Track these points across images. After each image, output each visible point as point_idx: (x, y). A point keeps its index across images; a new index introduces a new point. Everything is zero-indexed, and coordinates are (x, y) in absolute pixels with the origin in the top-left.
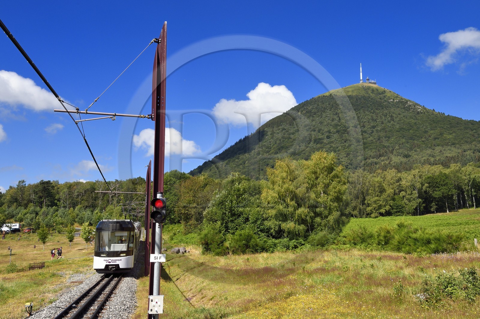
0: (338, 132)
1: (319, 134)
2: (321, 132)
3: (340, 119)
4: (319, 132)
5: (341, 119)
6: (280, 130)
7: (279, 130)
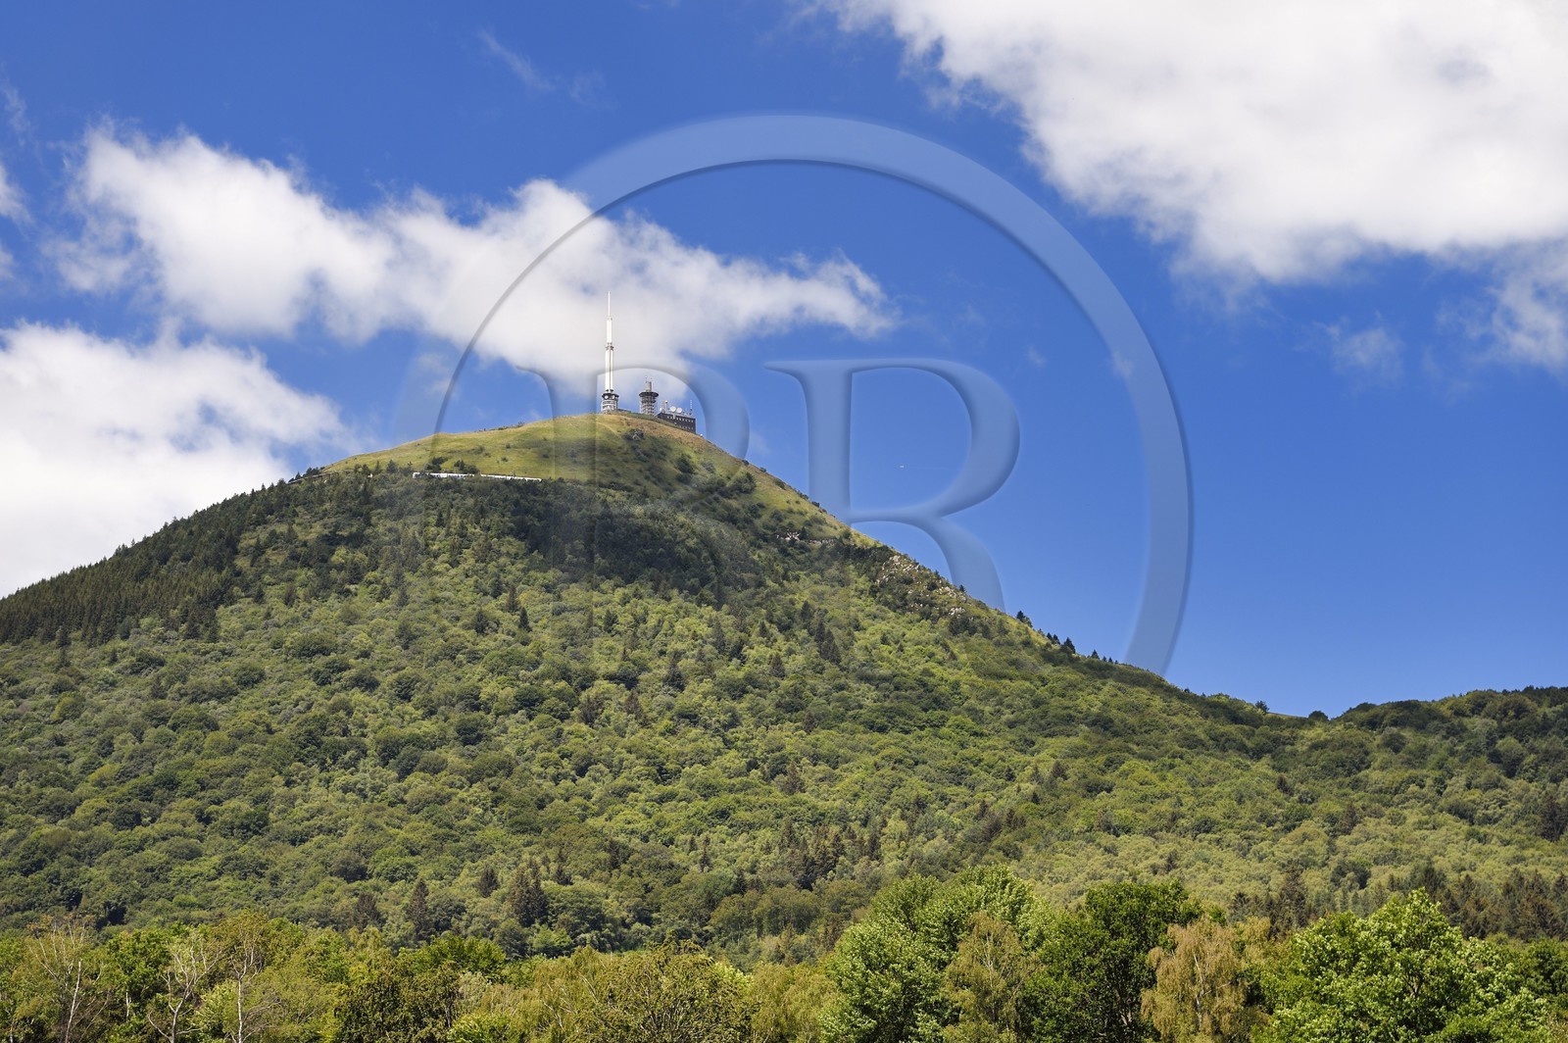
0: (528, 703)
1: (409, 707)
2: (417, 697)
3: (524, 623)
4: (407, 698)
5: (531, 624)
6: (117, 666)
7: (114, 660)
